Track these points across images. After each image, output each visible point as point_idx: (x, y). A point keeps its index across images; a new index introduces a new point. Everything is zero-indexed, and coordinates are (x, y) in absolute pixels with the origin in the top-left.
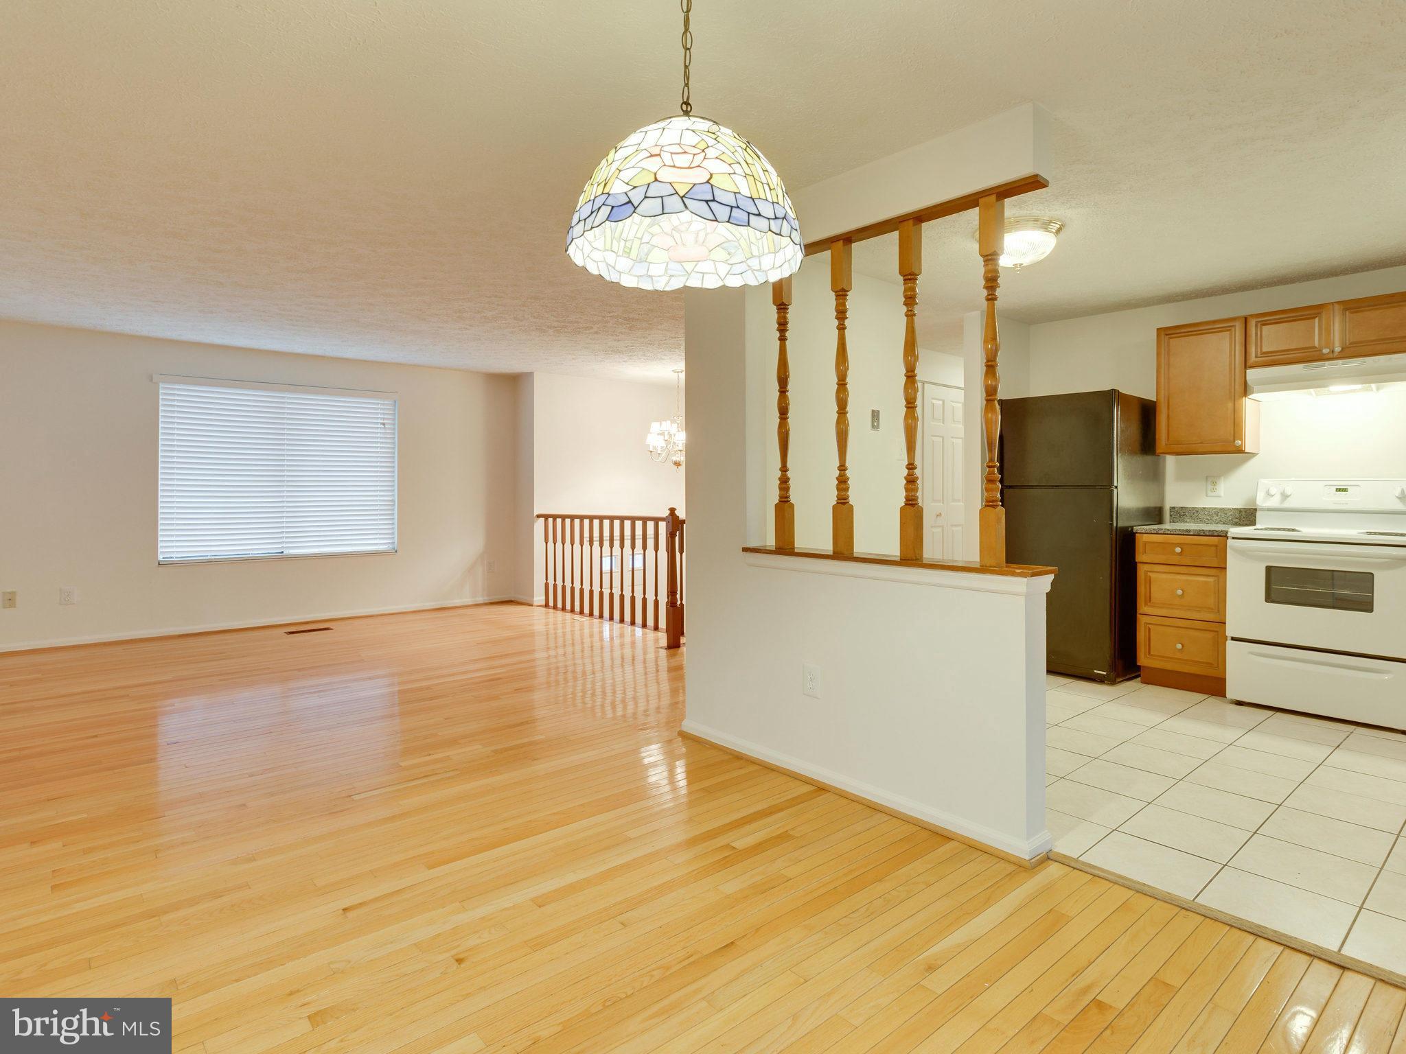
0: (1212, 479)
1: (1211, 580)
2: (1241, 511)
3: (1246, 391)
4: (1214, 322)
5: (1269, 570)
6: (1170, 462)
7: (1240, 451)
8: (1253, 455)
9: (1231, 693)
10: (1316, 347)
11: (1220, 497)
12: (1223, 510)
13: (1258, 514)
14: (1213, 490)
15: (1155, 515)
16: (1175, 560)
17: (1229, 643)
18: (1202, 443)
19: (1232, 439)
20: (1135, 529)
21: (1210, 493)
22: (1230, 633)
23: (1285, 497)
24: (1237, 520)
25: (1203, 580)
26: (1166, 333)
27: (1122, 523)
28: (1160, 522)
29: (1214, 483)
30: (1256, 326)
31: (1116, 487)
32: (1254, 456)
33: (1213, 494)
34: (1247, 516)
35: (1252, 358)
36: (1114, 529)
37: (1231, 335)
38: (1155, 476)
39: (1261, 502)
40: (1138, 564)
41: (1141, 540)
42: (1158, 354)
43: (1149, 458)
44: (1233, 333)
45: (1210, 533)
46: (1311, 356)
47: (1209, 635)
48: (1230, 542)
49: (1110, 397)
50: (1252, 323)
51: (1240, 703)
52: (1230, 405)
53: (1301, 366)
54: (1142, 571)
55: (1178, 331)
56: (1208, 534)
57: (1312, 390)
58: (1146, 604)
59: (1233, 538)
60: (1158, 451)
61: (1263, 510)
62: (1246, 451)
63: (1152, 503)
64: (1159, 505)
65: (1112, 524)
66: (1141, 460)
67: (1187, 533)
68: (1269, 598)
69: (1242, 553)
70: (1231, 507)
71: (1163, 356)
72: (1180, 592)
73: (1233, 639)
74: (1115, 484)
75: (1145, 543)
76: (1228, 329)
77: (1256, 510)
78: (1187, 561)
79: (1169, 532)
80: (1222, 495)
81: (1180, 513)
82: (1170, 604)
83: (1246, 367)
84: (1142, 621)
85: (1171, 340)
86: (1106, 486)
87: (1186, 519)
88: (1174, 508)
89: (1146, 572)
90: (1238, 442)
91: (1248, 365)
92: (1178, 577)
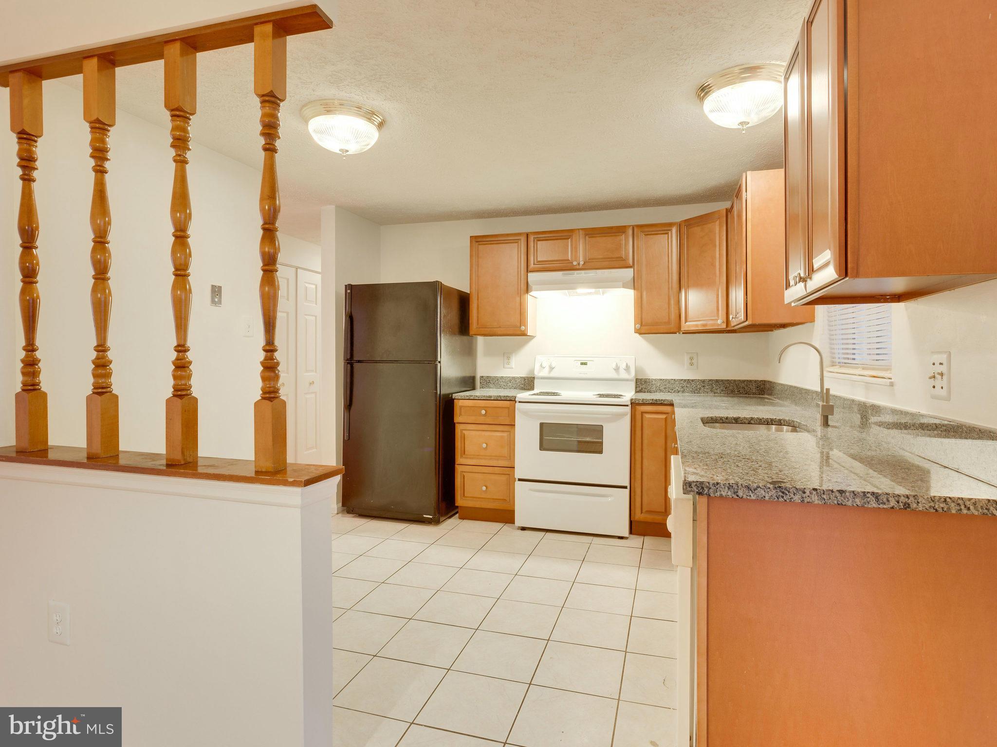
0: (507, 355)
1: (505, 434)
2: (525, 379)
3: (527, 289)
4: (508, 235)
5: (542, 425)
6: (480, 341)
7: (524, 334)
8: (532, 337)
9: (519, 521)
10: (568, 260)
11: (513, 368)
12: (514, 378)
13: (536, 381)
14: (508, 363)
15: (469, 383)
16: (481, 420)
17: (517, 483)
18: (500, 327)
19: (519, 324)
20: (454, 395)
21: (506, 366)
22: (517, 476)
23: (552, 368)
24: (522, 386)
25: (499, 435)
26: (476, 240)
27: (445, 390)
28: (474, 388)
29: (509, 358)
30: (534, 241)
31: (440, 362)
32: (532, 339)
33: (509, 366)
34: (528, 383)
35: (532, 266)
36: (438, 396)
37: (518, 245)
38: (469, 352)
39: (538, 373)
40: (456, 425)
41: (458, 404)
42: (471, 256)
43: (465, 338)
44: (520, 245)
45: (505, 398)
46: (567, 266)
47: (504, 478)
48: (517, 405)
49: (434, 287)
50: (531, 238)
51: (523, 529)
52: (518, 299)
53: (560, 273)
54: (459, 429)
55: (484, 240)
56: (503, 399)
57: (566, 291)
58: (461, 456)
59: (520, 402)
60: (471, 332)
61: (538, 378)
62: (528, 334)
63: (467, 374)
64: (473, 375)
65: (436, 393)
66: (459, 340)
67: (489, 399)
68: (542, 448)
69: (525, 413)
70: (519, 376)
71: (474, 258)
72: (484, 446)
73: (520, 480)
74: (439, 360)
75: (461, 407)
76: (516, 241)
77: (534, 378)
78: (489, 421)
79: (477, 398)
80: (513, 367)
81: (488, 381)
82: (478, 455)
83: (528, 271)
84: (459, 469)
85: (480, 246)
86: (432, 361)
87: (491, 385)
88: (482, 377)
89: (462, 430)
90: (523, 328)
91: (529, 270)
92: (483, 433)
